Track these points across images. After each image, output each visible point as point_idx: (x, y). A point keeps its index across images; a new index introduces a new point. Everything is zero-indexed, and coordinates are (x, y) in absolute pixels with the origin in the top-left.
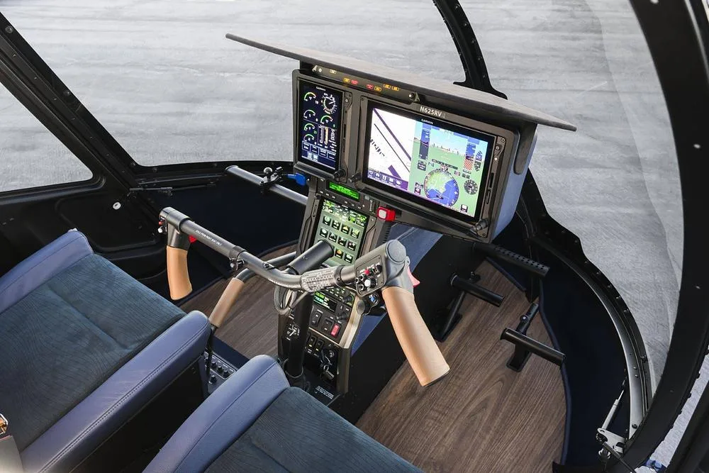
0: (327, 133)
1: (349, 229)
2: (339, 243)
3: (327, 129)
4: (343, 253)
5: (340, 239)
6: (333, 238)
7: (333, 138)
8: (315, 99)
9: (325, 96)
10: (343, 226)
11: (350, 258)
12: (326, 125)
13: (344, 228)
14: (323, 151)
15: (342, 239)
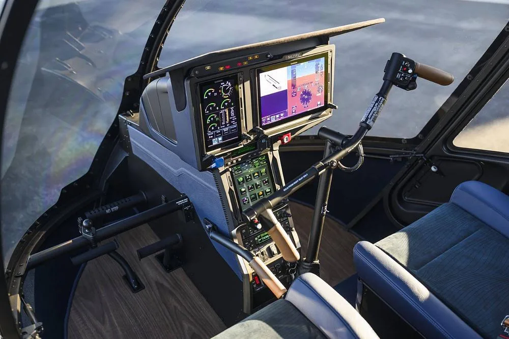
0: (227, 113)
1: (258, 173)
2: (257, 188)
3: (227, 111)
4: (263, 192)
5: (256, 184)
6: (251, 188)
7: (233, 114)
8: (214, 93)
9: (222, 85)
10: (254, 174)
11: (269, 190)
12: (225, 107)
13: (255, 175)
14: (226, 129)
15: (258, 184)
